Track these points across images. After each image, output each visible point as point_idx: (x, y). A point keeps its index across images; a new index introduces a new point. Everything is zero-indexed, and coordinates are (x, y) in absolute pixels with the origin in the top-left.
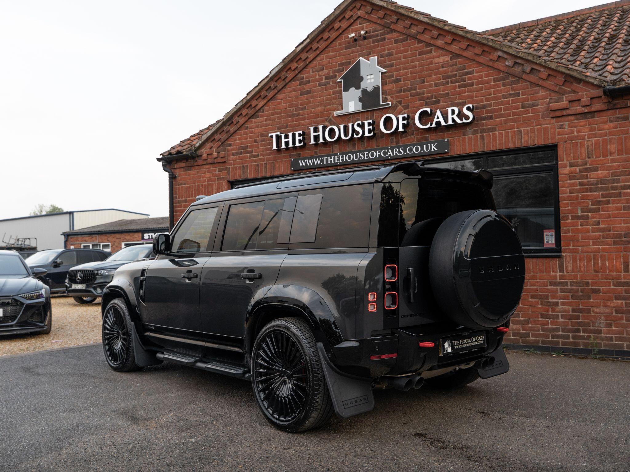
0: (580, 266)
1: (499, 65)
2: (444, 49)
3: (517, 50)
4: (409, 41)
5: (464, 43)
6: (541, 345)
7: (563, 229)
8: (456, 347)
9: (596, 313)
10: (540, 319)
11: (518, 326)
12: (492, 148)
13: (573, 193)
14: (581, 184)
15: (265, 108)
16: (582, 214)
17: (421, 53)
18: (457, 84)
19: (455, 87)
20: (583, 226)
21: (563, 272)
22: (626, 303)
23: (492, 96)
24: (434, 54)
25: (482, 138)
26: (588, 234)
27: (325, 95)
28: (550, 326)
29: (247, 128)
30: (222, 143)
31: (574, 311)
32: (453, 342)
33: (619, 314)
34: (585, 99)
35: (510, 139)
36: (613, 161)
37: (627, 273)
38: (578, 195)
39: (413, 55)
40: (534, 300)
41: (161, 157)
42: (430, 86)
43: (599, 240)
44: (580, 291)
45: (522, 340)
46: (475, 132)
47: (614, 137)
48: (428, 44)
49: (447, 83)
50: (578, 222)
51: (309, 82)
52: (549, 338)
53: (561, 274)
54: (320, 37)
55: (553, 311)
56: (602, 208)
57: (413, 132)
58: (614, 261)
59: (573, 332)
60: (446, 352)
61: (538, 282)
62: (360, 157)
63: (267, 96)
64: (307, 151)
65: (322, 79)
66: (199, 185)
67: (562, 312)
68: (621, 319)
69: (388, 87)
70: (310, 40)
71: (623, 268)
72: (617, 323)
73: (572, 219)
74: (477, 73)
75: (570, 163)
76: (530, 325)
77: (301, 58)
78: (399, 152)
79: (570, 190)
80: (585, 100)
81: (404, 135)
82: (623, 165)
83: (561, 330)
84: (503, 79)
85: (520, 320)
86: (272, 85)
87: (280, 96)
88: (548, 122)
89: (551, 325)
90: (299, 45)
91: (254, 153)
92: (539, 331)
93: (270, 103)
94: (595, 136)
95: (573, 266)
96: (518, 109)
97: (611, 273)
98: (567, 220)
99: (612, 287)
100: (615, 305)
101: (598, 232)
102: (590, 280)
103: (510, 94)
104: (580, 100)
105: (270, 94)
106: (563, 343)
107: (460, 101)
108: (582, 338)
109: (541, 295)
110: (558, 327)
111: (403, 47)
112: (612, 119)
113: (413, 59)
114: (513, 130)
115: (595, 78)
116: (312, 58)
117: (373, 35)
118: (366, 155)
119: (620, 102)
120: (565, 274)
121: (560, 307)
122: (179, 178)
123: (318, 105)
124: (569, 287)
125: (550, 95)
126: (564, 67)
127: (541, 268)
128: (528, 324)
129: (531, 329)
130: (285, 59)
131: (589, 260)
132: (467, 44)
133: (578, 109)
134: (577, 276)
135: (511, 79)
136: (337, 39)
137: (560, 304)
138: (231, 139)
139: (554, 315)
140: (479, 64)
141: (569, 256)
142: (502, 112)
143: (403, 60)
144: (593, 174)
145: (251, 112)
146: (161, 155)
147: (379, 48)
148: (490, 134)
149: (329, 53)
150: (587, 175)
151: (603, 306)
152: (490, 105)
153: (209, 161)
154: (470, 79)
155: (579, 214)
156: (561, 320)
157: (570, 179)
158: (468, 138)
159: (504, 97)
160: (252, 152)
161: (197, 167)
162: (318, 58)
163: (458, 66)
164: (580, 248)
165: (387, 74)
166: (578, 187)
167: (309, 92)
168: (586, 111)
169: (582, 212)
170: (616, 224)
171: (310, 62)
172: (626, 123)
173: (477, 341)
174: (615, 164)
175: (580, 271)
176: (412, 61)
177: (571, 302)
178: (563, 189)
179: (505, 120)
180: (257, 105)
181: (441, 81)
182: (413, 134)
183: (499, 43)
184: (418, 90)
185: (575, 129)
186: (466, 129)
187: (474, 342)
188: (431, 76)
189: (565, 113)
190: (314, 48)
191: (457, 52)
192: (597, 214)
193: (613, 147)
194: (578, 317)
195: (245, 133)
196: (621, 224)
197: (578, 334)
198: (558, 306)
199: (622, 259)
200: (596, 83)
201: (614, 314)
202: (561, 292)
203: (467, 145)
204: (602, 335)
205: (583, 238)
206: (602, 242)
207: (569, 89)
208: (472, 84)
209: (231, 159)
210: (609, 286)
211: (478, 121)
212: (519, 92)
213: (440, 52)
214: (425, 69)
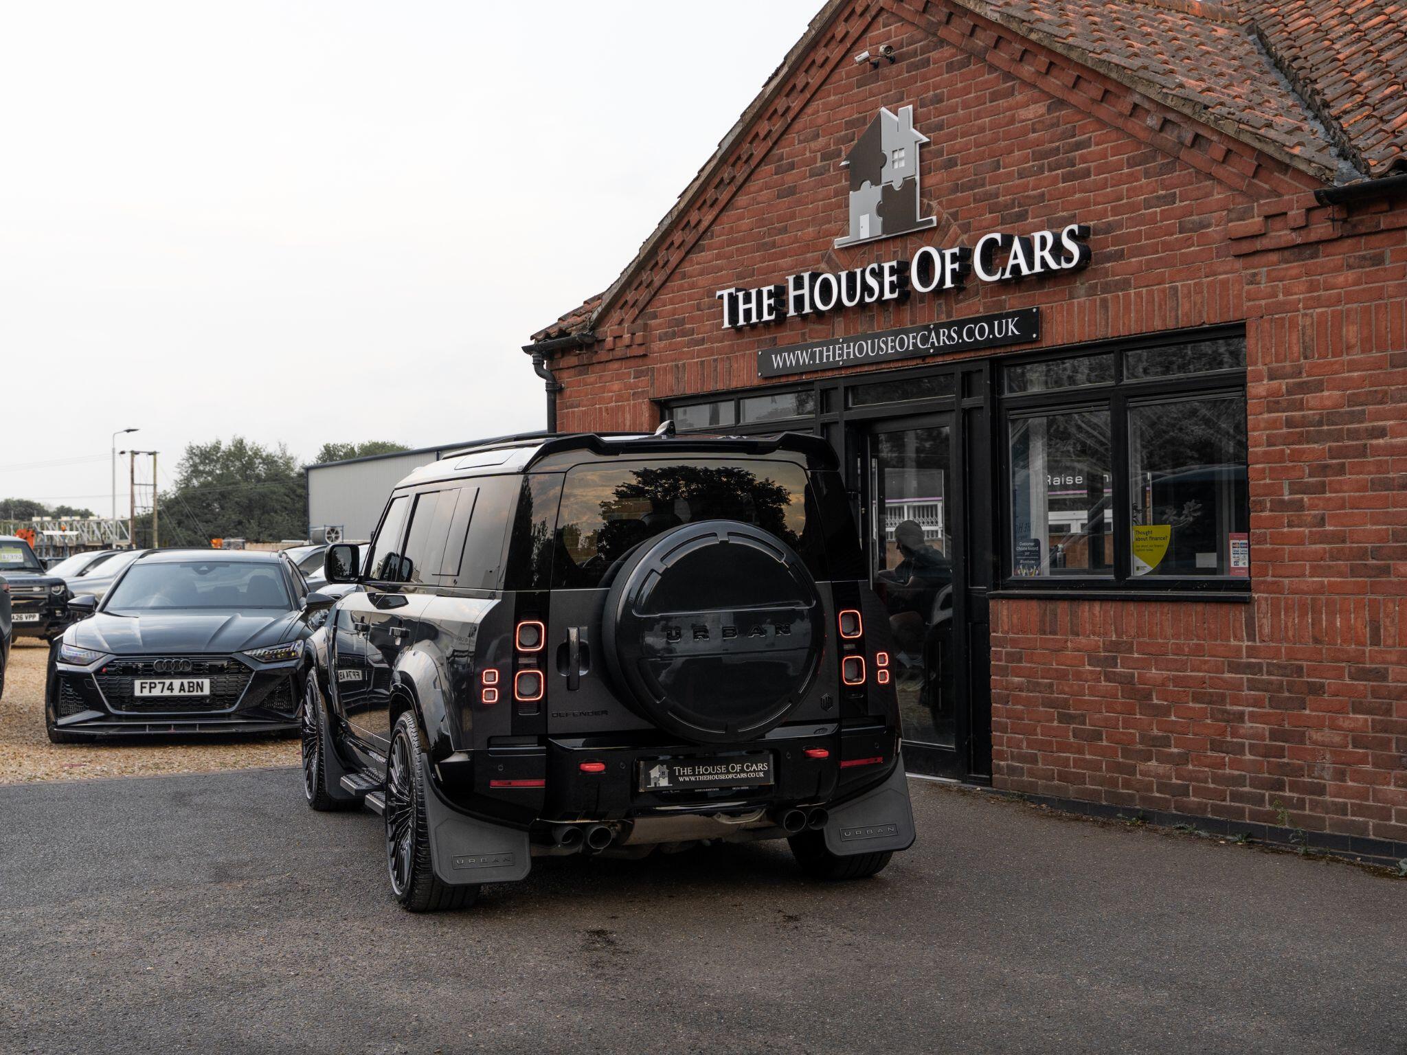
0: (1286, 627)
1: (1134, 125)
2: (1034, 86)
3: (1165, 90)
4: (972, 66)
5: (1070, 72)
6: (1209, 816)
7: (1254, 534)
9: (1315, 743)
10: (1209, 753)
11: (1168, 766)
12: (1123, 331)
13: (1275, 445)
14: (1290, 423)
15: (716, 228)
16: (1292, 496)
17: (995, 97)
18: (1059, 172)
19: (1055, 181)
20: (1293, 527)
21: (1254, 640)
22: (1373, 721)
23: (1125, 201)
24: (1019, 97)
25: (1104, 302)
26: (1301, 548)
27: (821, 197)
28: (1228, 771)
29: (684, 276)
30: (640, 312)
31: (1274, 735)
32: (676, 768)
33: (1360, 748)
34: (1294, 212)
35: (1156, 308)
36: (1353, 366)
37: (1376, 648)
38: (1283, 450)
39: (980, 101)
40: (1198, 705)
41: (532, 342)
42: (1010, 176)
43: (1322, 562)
44: (1285, 687)
45: (1176, 801)
46: (1092, 291)
47: (1355, 305)
48: (1008, 76)
49: (1041, 170)
50: (1283, 517)
51: (792, 166)
52: (1224, 800)
53: (1250, 643)
54: (809, 61)
55: (1233, 735)
56: (1331, 482)
57: (978, 290)
58: (1352, 616)
59: (1271, 789)
60: (653, 786)
61: (1206, 662)
62: (880, 348)
63: (717, 199)
64: (788, 333)
65: (814, 160)
66: (600, 408)
67: (1252, 737)
68: (1363, 760)
69: (931, 180)
70: (790, 68)
71: (1368, 636)
72: (1355, 771)
73: (1271, 510)
74: (1097, 144)
75: (1269, 369)
76: (1190, 767)
77: (776, 111)
78: (950, 337)
79: (1268, 436)
80: (1296, 214)
81: (961, 297)
82: (1371, 376)
83: (1248, 781)
84: (1144, 160)
85: (1172, 754)
86: (726, 176)
87: (742, 200)
88: (1228, 268)
89: (1231, 768)
90: (771, 79)
91: (695, 336)
92: (1206, 782)
93: (724, 217)
94: (1318, 302)
95: (1272, 626)
96: (1172, 234)
97: (1345, 646)
98: (1261, 511)
99: (1348, 681)
100: (1352, 726)
101: (1321, 543)
102: (1307, 661)
103: (1158, 198)
104: (1285, 214)
105: (724, 197)
106: (1254, 815)
107: (1065, 213)
108: (1287, 802)
109: (1211, 695)
110: (1243, 773)
111: (961, 82)
112: (1352, 260)
113: (979, 112)
114: (1162, 286)
115: (1310, 162)
116: (797, 109)
117: (907, 52)
118: (890, 344)
119: (1365, 221)
120: (1258, 644)
121: (1248, 725)
122: (568, 392)
123: (808, 221)
124: (1265, 677)
125: (1233, 200)
126: (1251, 133)
127: (1213, 627)
128: (1187, 763)
129: (1192, 777)
130: (745, 112)
131: (1303, 615)
132: (1076, 74)
133: (1282, 235)
134: (1279, 649)
135: (1160, 161)
136: (844, 63)
137: (1246, 718)
138: (656, 302)
139: (1236, 743)
140: (1102, 124)
141: (1266, 599)
142: (1143, 242)
143: (961, 112)
144: (1311, 399)
145: (691, 238)
146: (532, 338)
147: (919, 84)
148: (1118, 296)
149: (829, 96)
150: (1303, 399)
151: (1331, 728)
152: (1119, 225)
153: (619, 353)
154: (1084, 159)
155: (1286, 498)
156: (1248, 757)
157: (1270, 412)
158: (1079, 303)
159: (1148, 204)
160: (692, 332)
161: (598, 367)
162: (809, 110)
163: (1062, 127)
164: (1286, 581)
165: (933, 147)
166: (1285, 430)
167: (792, 191)
168: (1299, 241)
169: (1290, 494)
170: (1355, 525)
171: (794, 119)
172: (1378, 270)
174: (1356, 374)
175: (1286, 639)
176: (978, 117)
177: (1269, 714)
178: (1256, 434)
179: (1147, 261)
180: (699, 222)
181: (1031, 164)
182: (977, 294)
183: (1130, 72)
184: (988, 188)
185: (1280, 284)
186: (1075, 282)
188: (1012, 151)
189: (1259, 245)
190: (800, 86)
191: (1059, 95)
192: (1319, 499)
193: (1351, 333)
194: (1280, 753)
195: (681, 288)
196: (1365, 524)
197: (1281, 793)
198: (1243, 722)
199: (1367, 613)
200: (1311, 173)
201: (1350, 748)
202: (1250, 689)
203: (1076, 322)
204: (1328, 798)
205: (1294, 557)
206: (1330, 567)
207: (1267, 186)
208: (1087, 173)
209: (656, 349)
210: (1341, 677)
211: (1097, 263)
212: (1175, 193)
213: (1030, 93)
214: (1001, 134)
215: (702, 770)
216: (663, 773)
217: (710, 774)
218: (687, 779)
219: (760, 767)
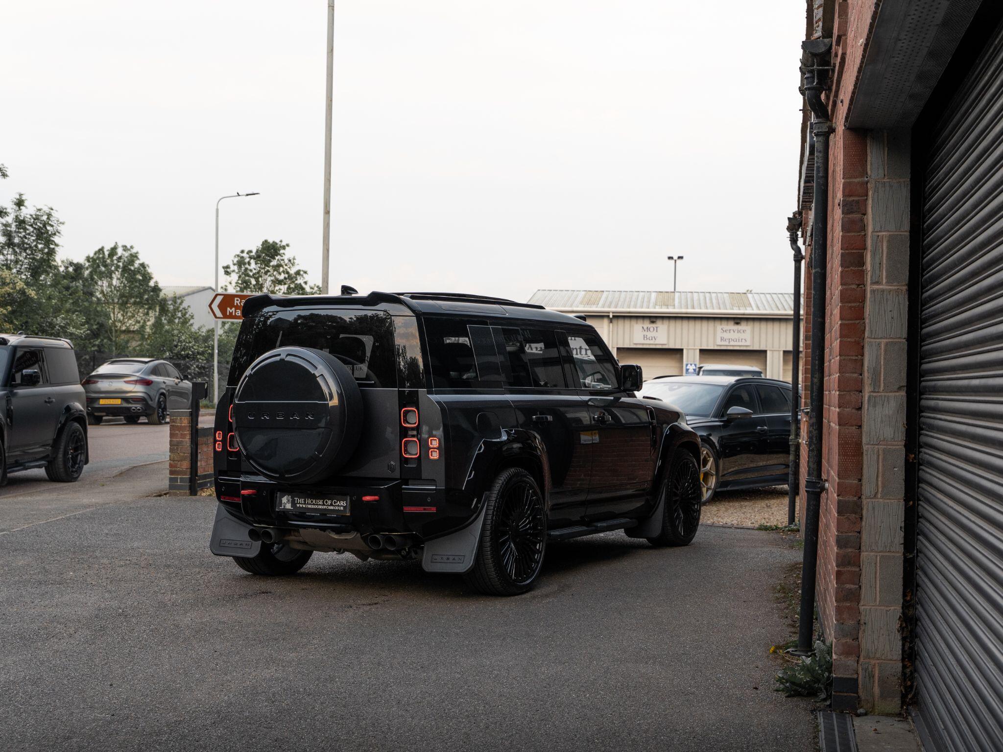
8: (298, 505)
32: (296, 499)
60: (283, 507)
173: (334, 506)
187: (328, 505)
215: (310, 501)
216: (289, 501)
217: (314, 504)
218: (301, 506)
219: (342, 503)
